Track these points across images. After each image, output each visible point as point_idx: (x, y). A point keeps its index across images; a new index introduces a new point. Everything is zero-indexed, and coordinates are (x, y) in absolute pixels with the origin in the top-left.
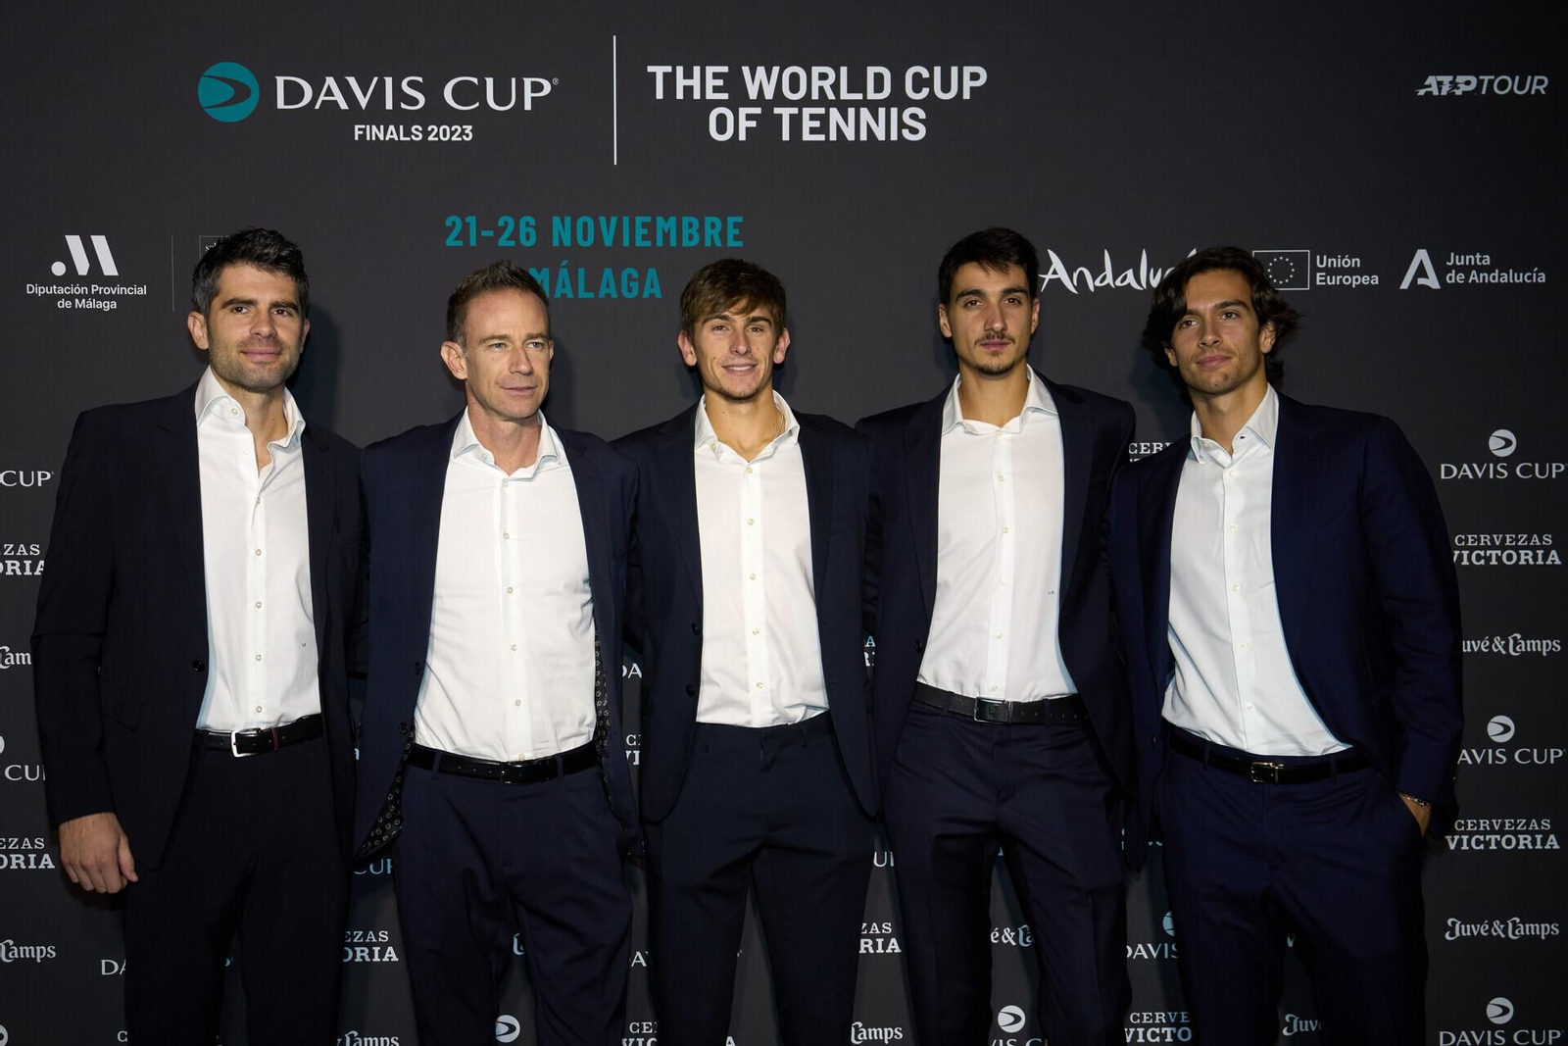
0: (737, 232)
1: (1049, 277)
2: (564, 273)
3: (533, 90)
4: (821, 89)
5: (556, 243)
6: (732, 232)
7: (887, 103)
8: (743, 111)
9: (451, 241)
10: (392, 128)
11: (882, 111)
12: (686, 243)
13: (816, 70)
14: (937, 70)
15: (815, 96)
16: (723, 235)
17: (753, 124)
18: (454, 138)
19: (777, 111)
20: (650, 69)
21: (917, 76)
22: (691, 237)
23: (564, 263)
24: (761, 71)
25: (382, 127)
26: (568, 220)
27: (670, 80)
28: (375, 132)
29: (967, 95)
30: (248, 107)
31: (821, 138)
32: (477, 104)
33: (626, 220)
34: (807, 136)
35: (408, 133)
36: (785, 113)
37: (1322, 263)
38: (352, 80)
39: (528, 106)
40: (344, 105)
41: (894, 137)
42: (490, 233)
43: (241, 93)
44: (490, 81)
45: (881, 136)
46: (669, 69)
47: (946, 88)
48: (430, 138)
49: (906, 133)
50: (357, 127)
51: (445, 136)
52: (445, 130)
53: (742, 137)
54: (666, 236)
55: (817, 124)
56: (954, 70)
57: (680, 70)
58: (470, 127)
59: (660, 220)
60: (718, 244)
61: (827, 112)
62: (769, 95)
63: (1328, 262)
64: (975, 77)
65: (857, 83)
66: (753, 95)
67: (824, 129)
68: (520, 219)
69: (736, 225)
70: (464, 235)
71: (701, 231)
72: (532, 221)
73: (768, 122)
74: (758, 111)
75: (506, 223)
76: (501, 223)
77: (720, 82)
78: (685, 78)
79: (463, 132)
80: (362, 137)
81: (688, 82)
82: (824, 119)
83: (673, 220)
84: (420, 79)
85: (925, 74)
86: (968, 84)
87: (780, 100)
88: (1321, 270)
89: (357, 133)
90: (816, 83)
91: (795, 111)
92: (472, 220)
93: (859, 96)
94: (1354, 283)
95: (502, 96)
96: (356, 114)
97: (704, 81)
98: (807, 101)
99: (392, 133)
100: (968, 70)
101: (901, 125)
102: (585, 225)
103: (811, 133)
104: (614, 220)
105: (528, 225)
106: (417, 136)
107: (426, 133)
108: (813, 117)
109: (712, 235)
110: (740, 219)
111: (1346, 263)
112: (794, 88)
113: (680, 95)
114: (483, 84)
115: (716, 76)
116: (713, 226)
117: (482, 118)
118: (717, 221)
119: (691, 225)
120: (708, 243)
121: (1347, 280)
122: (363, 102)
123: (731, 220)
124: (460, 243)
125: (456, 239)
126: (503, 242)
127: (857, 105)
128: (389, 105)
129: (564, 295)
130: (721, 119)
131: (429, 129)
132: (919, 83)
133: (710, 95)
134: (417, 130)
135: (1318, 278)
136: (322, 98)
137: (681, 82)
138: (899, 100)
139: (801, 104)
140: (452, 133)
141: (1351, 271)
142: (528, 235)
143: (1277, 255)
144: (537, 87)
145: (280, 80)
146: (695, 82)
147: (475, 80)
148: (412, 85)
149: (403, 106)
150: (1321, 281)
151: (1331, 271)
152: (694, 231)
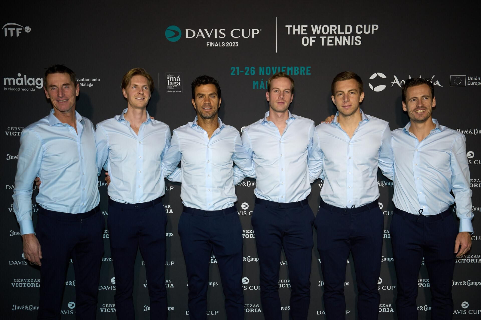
0: (309, 71)
1: (394, 83)
2: (262, 82)
3: (254, 32)
4: (333, 31)
5: (260, 74)
6: (308, 71)
7: (351, 35)
8: (311, 38)
9: (232, 74)
10: (217, 43)
11: (349, 37)
12: (295, 74)
13: (331, 26)
14: (365, 26)
15: (331, 33)
16: (305, 72)
17: (314, 41)
18: (233, 46)
19: (321, 37)
20: (286, 26)
21: (359, 27)
22: (297, 72)
23: (262, 79)
24: (316, 26)
25: (214, 43)
26: (263, 68)
27: (291, 29)
28: (212, 44)
29: (373, 33)
30: (178, 38)
31: (333, 45)
32: (240, 36)
33: (279, 68)
34: (329, 44)
35: (221, 44)
36: (323, 38)
37: (469, 79)
38: (206, 30)
39: (253, 37)
40: (204, 37)
41: (352, 44)
42: (243, 72)
43: (177, 34)
44: (243, 30)
45: (349, 44)
46: (291, 26)
47: (367, 31)
48: (227, 46)
49: (356, 43)
50: (207, 43)
51: (231, 45)
52: (231, 44)
53: (311, 45)
54: (290, 72)
55: (331, 41)
56: (369, 26)
57: (294, 26)
58: (237, 43)
59: (288, 68)
60: (304, 74)
61: (334, 38)
62: (318, 33)
63: (471, 78)
64: (375, 27)
65: (343, 30)
66: (314, 33)
67: (333, 42)
68: (251, 67)
69: (309, 69)
70: (236, 72)
71: (299, 71)
72: (254, 68)
73: (318, 41)
74: (315, 37)
75: (247, 69)
76: (246, 69)
77: (305, 30)
78: (296, 29)
79: (236, 44)
80: (209, 46)
81: (296, 30)
82: (333, 40)
83: (292, 67)
84: (224, 30)
85: (361, 27)
86: (373, 29)
87: (321, 34)
88: (469, 81)
89: (207, 44)
90: (331, 30)
91: (325, 37)
92: (238, 68)
93: (343, 33)
94: (478, 84)
95: (246, 34)
96: (207, 39)
97: (301, 30)
98: (329, 35)
99: (217, 45)
100: (373, 26)
101: (355, 41)
102: (268, 69)
103: (330, 43)
104: (276, 68)
105: (253, 69)
106: (223, 45)
107: (226, 44)
108: (330, 39)
109: (302, 72)
110: (310, 67)
111: (476, 79)
112: (325, 31)
113: (294, 33)
114: (241, 31)
115: (304, 28)
116: (303, 69)
117: (241, 40)
118: (304, 68)
119: (297, 69)
120: (301, 74)
121: (476, 84)
122: (209, 36)
123: (308, 68)
124: (235, 74)
125: (233, 73)
126: (246, 74)
127: (342, 36)
128: (216, 37)
129: (262, 88)
130: (305, 40)
131: (227, 43)
132: (360, 29)
133: (302, 33)
134: (223, 43)
135: (468, 83)
136: (198, 35)
137: (295, 30)
138: (354, 34)
139: (327, 35)
140: (233, 44)
141: (477, 81)
142: (253, 72)
143: (457, 77)
144: (255, 32)
145: (187, 30)
146: (298, 30)
147: (239, 30)
148: (222, 31)
149: (220, 37)
150: (469, 84)
151: (472, 81)
152: (297, 71)
